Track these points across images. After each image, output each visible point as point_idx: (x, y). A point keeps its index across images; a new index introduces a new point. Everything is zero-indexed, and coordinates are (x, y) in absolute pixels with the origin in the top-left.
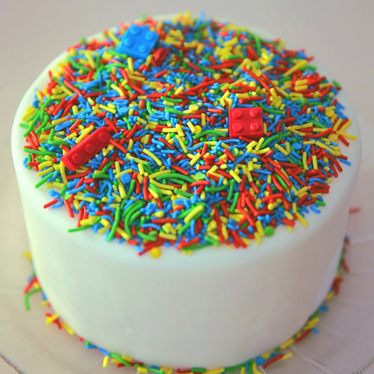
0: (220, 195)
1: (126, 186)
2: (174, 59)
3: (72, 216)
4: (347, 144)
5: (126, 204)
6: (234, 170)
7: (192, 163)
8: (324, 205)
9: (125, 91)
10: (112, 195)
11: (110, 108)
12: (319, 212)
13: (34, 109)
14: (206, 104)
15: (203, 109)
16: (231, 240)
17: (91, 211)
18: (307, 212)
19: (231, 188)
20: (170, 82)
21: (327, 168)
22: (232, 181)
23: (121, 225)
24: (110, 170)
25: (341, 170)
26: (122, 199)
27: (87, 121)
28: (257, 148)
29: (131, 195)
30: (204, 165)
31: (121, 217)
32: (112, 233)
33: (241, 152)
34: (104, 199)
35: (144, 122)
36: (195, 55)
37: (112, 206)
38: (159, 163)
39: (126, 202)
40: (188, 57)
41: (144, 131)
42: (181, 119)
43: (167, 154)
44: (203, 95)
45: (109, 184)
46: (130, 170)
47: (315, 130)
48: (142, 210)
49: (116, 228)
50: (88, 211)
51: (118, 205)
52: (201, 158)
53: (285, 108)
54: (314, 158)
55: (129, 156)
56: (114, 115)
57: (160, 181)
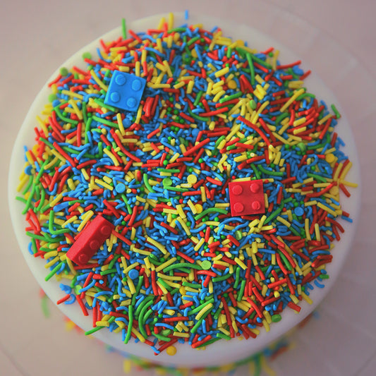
0: (227, 283)
1: (135, 281)
2: (165, 105)
3: (87, 314)
4: (348, 195)
5: (137, 300)
6: (238, 258)
7: (196, 249)
8: (328, 277)
9: (119, 158)
10: (122, 292)
11: (106, 182)
12: (323, 286)
13: (27, 176)
14: (204, 172)
15: (202, 180)
16: (241, 332)
17: (104, 310)
18: (312, 288)
19: (237, 276)
20: (165, 144)
21: (329, 233)
22: (238, 268)
23: (135, 325)
24: (117, 264)
25: (342, 231)
26: (132, 295)
27: (86, 203)
28: (259, 227)
29: (141, 288)
30: (209, 252)
31: (134, 316)
32: (127, 335)
33: (245, 234)
34: (115, 297)
35: (143, 200)
36: (186, 97)
37: (124, 303)
38: (164, 252)
39: (137, 298)
40: (179, 102)
41: (145, 213)
42: (180, 197)
43: (170, 241)
44: (200, 161)
45: (118, 279)
46: (136, 264)
47: (316, 185)
48: (153, 308)
49: (131, 329)
50: (101, 309)
51: (130, 301)
52: (205, 243)
53: (285, 162)
54: (316, 226)
55: (133, 248)
56: (111, 192)
57: (167, 274)
